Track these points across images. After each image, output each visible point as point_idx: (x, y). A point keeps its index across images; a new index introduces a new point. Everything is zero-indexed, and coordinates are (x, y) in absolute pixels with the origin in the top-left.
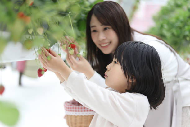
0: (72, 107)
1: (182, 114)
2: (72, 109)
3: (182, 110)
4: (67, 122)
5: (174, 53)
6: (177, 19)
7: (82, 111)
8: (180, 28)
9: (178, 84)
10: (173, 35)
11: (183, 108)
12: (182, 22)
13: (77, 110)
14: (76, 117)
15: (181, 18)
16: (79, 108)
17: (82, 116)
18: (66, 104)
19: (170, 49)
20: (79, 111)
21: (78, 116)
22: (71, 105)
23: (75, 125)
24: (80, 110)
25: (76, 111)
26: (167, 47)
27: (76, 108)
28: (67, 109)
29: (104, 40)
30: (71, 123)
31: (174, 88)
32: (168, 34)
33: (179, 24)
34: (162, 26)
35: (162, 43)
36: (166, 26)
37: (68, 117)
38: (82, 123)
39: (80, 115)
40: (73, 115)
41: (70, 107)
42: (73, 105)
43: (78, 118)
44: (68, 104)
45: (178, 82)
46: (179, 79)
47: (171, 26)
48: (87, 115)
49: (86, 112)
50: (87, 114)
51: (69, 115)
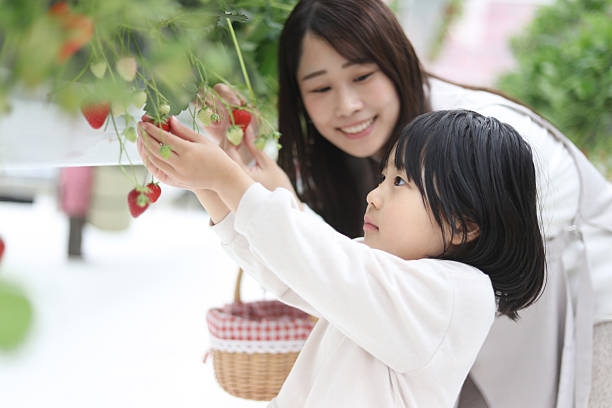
0: (236, 325)
1: (595, 344)
2: (237, 333)
3: (595, 333)
4: (216, 373)
5: (565, 146)
6: (587, 45)
7: (268, 339)
8: (597, 75)
9: (579, 245)
10: (572, 96)
11: (598, 325)
12: (601, 54)
13: (254, 334)
14: (248, 357)
15: (600, 43)
16: (258, 329)
17: (268, 355)
18: (215, 316)
19: (550, 132)
20: (258, 339)
21: (256, 354)
22: (232, 320)
23: (245, 385)
24: (263, 334)
25: (249, 339)
26: (541, 126)
27: (249, 329)
28: (219, 331)
29: (357, 111)
30: (233, 378)
31: (569, 259)
32: (556, 96)
33: (592, 61)
34: (538, 70)
35: (524, 114)
36: (550, 70)
37: (221, 359)
38: (267, 378)
39: (261, 351)
40: (239, 350)
41: (228, 324)
42: (238, 319)
43: (255, 362)
44: (223, 316)
45: (581, 237)
46: (585, 229)
47: (568, 67)
48: (284, 351)
49: (282, 342)
50: (284, 347)
51: (226, 353)
